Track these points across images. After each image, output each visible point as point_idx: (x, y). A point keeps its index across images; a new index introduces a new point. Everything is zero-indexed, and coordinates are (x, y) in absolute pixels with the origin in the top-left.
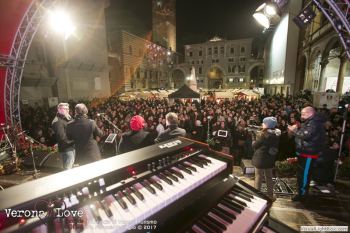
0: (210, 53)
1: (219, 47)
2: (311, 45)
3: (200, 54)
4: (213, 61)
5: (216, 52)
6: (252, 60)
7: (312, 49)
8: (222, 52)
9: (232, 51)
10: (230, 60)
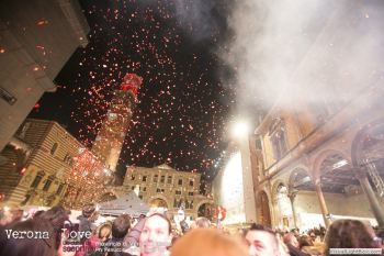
0: (155, 181)
1: (167, 175)
2: (270, 178)
3: (144, 179)
4: (158, 190)
5: (162, 181)
6: (201, 196)
7: (272, 183)
8: (170, 182)
9: (180, 182)
10: (177, 192)
